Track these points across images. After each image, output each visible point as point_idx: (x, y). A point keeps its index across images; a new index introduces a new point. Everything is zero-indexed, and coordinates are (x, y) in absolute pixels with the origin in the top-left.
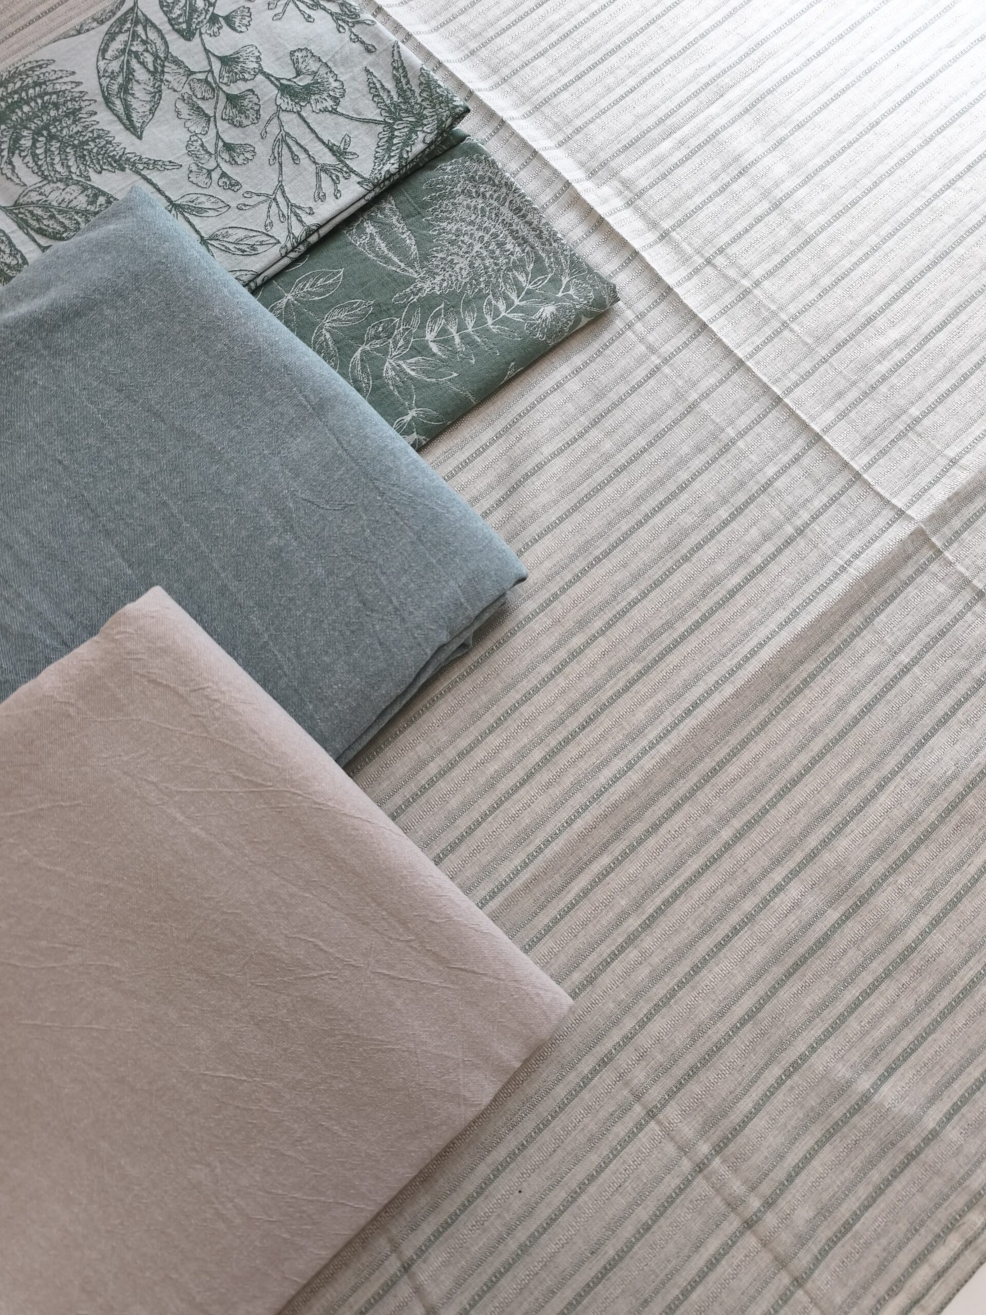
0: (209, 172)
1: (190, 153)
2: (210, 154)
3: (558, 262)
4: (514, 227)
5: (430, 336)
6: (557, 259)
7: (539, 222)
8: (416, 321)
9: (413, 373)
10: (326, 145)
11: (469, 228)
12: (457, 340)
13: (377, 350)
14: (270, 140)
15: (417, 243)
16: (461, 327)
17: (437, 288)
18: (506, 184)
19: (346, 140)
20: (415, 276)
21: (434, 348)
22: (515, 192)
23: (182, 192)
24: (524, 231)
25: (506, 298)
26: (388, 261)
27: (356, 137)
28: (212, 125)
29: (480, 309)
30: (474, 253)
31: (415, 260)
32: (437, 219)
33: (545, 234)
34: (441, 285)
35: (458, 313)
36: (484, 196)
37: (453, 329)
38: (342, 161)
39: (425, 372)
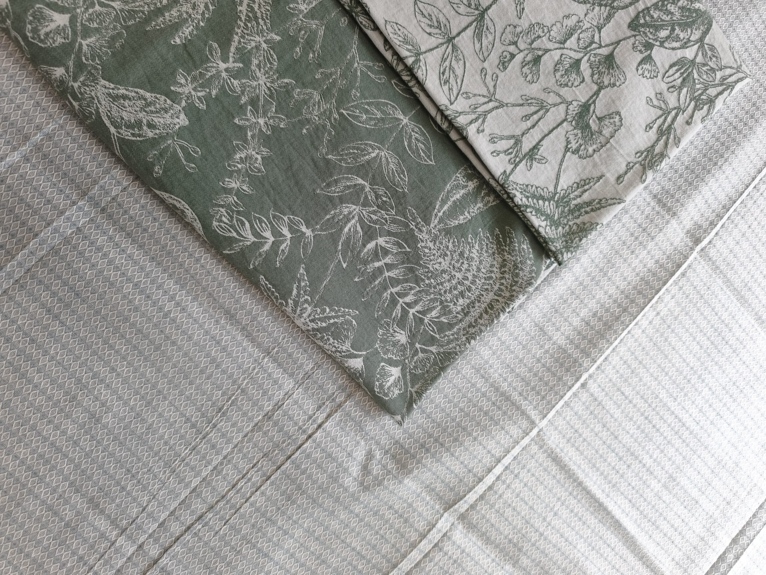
0: (515, 43)
1: (532, 26)
2: (531, 44)
3: (449, 342)
4: (477, 304)
5: (381, 241)
6: (452, 341)
7: (482, 325)
8: (394, 228)
9: (346, 230)
10: (538, 144)
11: (475, 268)
12: (377, 264)
13: (366, 197)
14: (543, 96)
15: (460, 225)
16: (389, 267)
17: (423, 244)
18: (512, 296)
19: (543, 160)
20: (432, 225)
21: (371, 245)
22: (506, 303)
23: (496, 20)
24: (475, 313)
25: (416, 302)
26: (444, 202)
27: (546, 168)
28: (557, 45)
29: (406, 281)
30: (453, 273)
31: (446, 224)
32: (481, 240)
33: (472, 330)
34: (426, 247)
35: (403, 263)
36: (502, 278)
37: (388, 260)
38: (524, 157)
39: (348, 239)
